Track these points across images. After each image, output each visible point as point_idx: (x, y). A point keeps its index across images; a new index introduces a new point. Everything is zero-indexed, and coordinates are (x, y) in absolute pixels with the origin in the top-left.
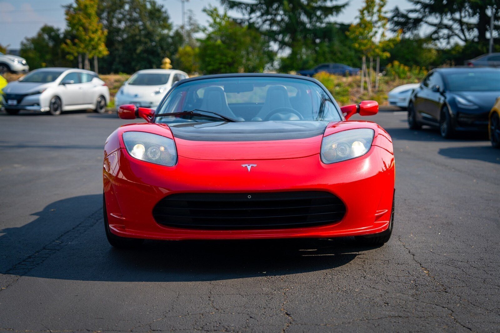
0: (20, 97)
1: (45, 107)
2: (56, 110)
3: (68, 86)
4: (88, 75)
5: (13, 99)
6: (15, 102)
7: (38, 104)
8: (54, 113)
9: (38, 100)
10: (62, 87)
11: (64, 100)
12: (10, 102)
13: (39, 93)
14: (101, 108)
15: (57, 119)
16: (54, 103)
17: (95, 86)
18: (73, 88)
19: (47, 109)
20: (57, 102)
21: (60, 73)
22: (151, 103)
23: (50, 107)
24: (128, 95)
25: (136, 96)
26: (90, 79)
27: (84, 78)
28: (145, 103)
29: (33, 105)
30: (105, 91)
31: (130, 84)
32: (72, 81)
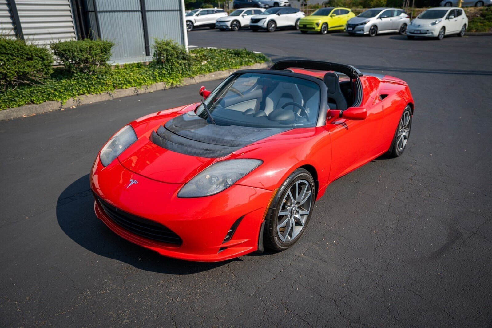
0: (354, 26)
1: (367, 32)
2: (373, 33)
3: (383, 19)
4: (399, 11)
5: (350, 27)
6: (351, 29)
7: (363, 30)
8: (372, 35)
9: (363, 28)
10: (379, 20)
11: (379, 28)
12: (349, 29)
13: (365, 23)
14: (403, 32)
15: (374, 38)
16: (373, 29)
17: (401, 18)
18: (386, 20)
19: (368, 33)
20: (374, 28)
21: (381, 11)
22: (428, 31)
23: (369, 32)
24: (414, 25)
25: (419, 26)
26: (399, 14)
27: (395, 13)
28: (424, 30)
29: (360, 31)
30: (407, 20)
31: (418, 18)
32: (386, 16)
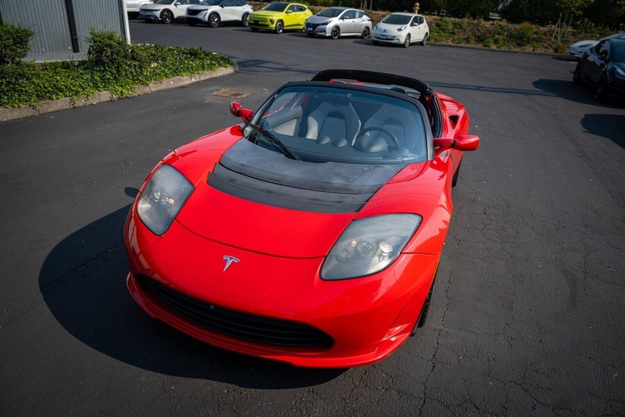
0: (315, 26)
1: (329, 33)
2: (335, 36)
3: (345, 20)
4: (360, 12)
5: (310, 27)
6: (312, 29)
7: (325, 32)
8: (334, 38)
9: (325, 28)
10: (341, 21)
11: (341, 30)
12: (309, 29)
13: (327, 24)
14: (365, 36)
15: (336, 42)
16: (335, 31)
17: (364, 21)
18: (348, 21)
19: (330, 35)
20: (337, 29)
21: (343, 11)
22: (394, 37)
23: (332, 34)
24: (380, 30)
25: (385, 31)
26: (360, 16)
27: (357, 14)
28: (391, 36)
29: (321, 32)
30: (369, 23)
31: (383, 22)
32: (348, 17)
